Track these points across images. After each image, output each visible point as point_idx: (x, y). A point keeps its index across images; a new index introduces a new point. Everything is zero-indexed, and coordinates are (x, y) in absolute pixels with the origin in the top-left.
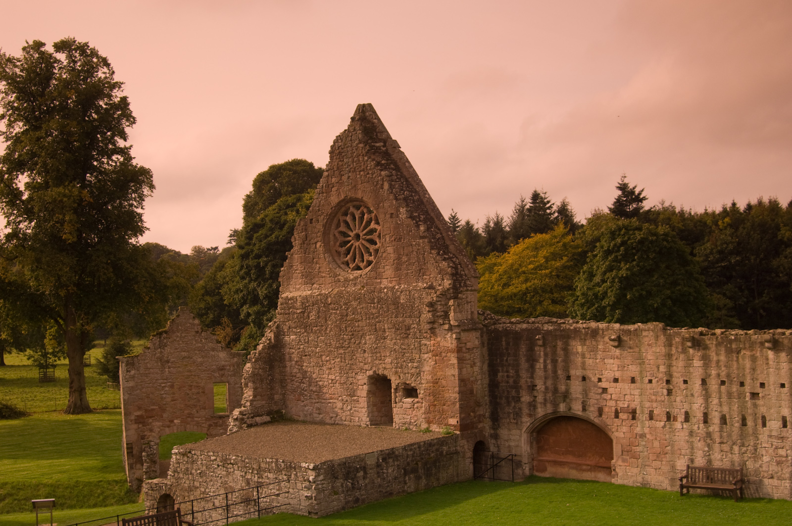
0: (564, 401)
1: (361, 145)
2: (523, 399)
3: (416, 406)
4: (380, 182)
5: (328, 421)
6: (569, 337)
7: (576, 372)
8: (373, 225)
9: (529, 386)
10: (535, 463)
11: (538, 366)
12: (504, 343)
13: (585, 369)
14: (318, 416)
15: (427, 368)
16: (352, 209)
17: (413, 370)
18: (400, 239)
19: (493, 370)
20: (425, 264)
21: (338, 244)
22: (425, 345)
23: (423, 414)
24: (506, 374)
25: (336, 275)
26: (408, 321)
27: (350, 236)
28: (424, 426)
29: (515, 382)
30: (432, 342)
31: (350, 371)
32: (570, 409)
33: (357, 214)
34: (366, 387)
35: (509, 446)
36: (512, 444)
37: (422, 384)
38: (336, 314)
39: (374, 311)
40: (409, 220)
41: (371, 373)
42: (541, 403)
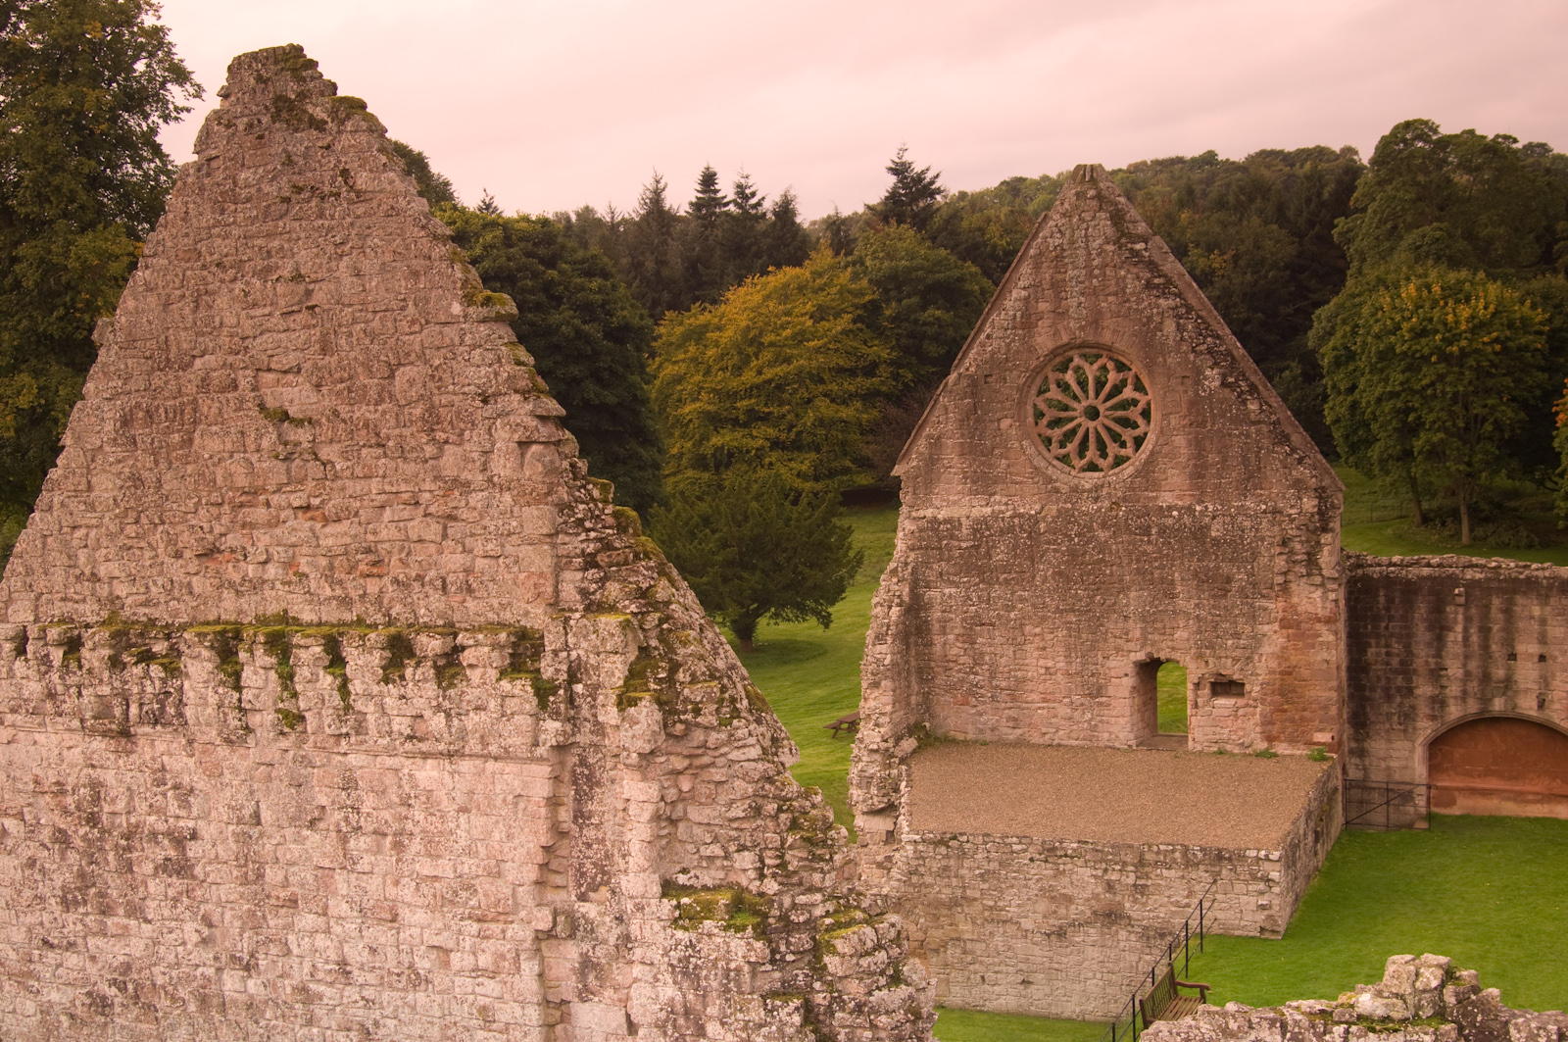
0: (1504, 694)
1: (1110, 248)
2: (1418, 692)
3: (1241, 712)
4: (1157, 319)
5: (1036, 739)
6: (1515, 592)
7: (1527, 647)
8: (1128, 393)
9: (1432, 671)
10: (1433, 792)
11: (1451, 637)
12: (1382, 599)
13: (1545, 643)
14: (1010, 731)
15: (1267, 649)
16: (1077, 361)
17: (1237, 653)
18: (1203, 424)
19: (1356, 643)
20: (1259, 469)
21: (1044, 421)
22: (1265, 609)
23: (1256, 725)
24: (1384, 650)
25: (1050, 480)
26: (1226, 568)
27: (1074, 410)
28: (1262, 746)
29: (1402, 663)
30: (1281, 604)
31: (1092, 654)
32: (1515, 707)
33: (1091, 372)
34: (1129, 682)
35: (1388, 768)
36: (1394, 764)
37: (1257, 675)
38: (1055, 550)
39: (1150, 548)
40: (1227, 391)
41: (1141, 656)
42: (1456, 698)
